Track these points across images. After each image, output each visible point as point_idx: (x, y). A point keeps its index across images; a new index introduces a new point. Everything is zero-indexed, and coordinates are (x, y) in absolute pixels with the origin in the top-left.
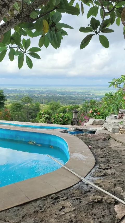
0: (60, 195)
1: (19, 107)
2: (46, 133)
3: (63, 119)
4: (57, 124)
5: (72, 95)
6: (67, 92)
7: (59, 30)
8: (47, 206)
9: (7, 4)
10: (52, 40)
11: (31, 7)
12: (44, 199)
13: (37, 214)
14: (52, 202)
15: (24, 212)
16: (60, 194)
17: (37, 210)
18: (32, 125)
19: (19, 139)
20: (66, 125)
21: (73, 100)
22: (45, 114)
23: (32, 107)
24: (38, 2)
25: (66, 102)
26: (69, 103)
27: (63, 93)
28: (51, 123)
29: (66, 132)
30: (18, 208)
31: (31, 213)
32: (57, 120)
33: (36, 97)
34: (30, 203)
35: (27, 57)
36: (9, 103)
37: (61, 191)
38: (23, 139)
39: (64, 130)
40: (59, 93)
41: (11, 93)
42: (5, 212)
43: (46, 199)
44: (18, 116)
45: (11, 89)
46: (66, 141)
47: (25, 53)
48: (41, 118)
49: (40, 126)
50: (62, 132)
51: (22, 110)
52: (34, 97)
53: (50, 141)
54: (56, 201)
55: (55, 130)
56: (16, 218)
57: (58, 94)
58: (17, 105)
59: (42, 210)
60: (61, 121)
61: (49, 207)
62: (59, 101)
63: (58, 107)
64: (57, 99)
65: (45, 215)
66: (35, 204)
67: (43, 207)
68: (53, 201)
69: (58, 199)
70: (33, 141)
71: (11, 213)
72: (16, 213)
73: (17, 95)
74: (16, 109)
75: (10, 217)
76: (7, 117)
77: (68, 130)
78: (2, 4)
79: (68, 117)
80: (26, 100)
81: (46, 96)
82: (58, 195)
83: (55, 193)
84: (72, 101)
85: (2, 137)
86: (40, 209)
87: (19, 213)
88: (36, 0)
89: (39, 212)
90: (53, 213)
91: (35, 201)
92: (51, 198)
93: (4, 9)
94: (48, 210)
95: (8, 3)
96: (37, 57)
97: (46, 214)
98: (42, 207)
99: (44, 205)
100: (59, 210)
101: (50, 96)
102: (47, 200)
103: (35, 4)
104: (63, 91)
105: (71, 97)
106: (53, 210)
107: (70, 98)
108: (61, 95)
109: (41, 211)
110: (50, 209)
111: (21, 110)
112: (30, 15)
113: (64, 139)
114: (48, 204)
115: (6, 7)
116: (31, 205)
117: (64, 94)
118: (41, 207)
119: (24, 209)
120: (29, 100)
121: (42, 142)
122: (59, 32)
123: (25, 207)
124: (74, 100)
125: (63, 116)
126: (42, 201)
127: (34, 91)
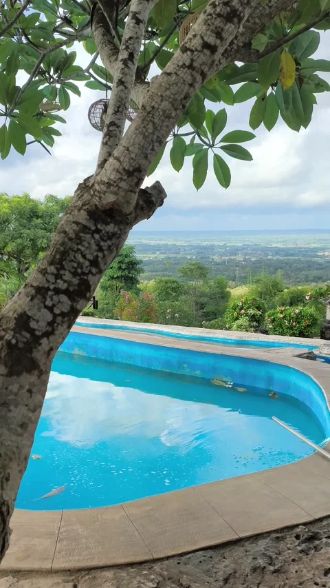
0: (321, 532)
1: (173, 289)
2: (260, 358)
3: (299, 323)
4: (282, 334)
5: (314, 257)
6: (299, 248)
7: (309, 78)
8: (288, 556)
9: (238, 13)
10: (287, 108)
11: (257, 21)
12: (278, 538)
13: (263, 577)
14: (299, 548)
15: (226, 566)
16: (321, 529)
17: (262, 566)
18: (216, 336)
19: (187, 372)
20: (308, 337)
21: (317, 269)
22: (248, 308)
23: (207, 290)
24: (275, 5)
25: (298, 276)
26: (307, 280)
27: (292, 252)
28: (266, 332)
29: (311, 357)
30: (210, 553)
31: (245, 570)
32: (281, 325)
33: (218, 264)
34: (238, 544)
35: (217, 157)
36: (149, 279)
37: (321, 520)
38: (198, 373)
39: (306, 351)
40: (277, 251)
41: (154, 253)
42: (179, 561)
43: (283, 538)
44: (173, 313)
45: (153, 243)
46: (318, 383)
47: (212, 146)
48: (237, 319)
49: (237, 339)
50: (300, 356)
51: (183, 297)
52: (211, 262)
53: (270, 380)
54: (311, 546)
55: (280, 351)
56: (208, 579)
57: (277, 254)
58: (169, 285)
59: (276, 567)
60: (291, 328)
61: (293, 560)
62: (280, 272)
63: (276, 288)
64: (272, 269)
65: (284, 581)
66: (253, 548)
67: (277, 558)
68: (303, 546)
69: (317, 542)
70: (224, 379)
71: (194, 565)
72: (205, 567)
73: (169, 258)
74: (167, 294)
75: (192, 575)
76: (149, 314)
77: (316, 352)
78: (226, 12)
79: (312, 315)
80: (192, 271)
81: (245, 260)
82: (315, 529)
83: (305, 524)
84: (316, 273)
85: (145, 366)
86: (269, 562)
87: (213, 567)
88: (270, 1)
89: (268, 572)
90: (305, 578)
91: (251, 540)
92: (295, 535)
93: (229, 25)
94: (293, 568)
95: (241, 9)
96: (245, 155)
97: (287, 579)
98: (274, 557)
99: (279, 554)
100: (323, 572)
101: (253, 259)
102: (286, 540)
103: (267, 12)
104: (292, 246)
105: (314, 263)
106: (305, 570)
107: (310, 266)
108: (285, 256)
109: (272, 568)
110: (297, 567)
111: (178, 296)
112: (252, 41)
113: (312, 377)
114: (290, 551)
115: (236, 20)
116: (242, 549)
117: (292, 255)
118: (271, 557)
119: (224, 558)
120: (200, 271)
121: (247, 383)
122: (309, 84)
123: (227, 552)
124: (319, 272)
125: (297, 315)
126: (271, 542)
127: (212, 248)
